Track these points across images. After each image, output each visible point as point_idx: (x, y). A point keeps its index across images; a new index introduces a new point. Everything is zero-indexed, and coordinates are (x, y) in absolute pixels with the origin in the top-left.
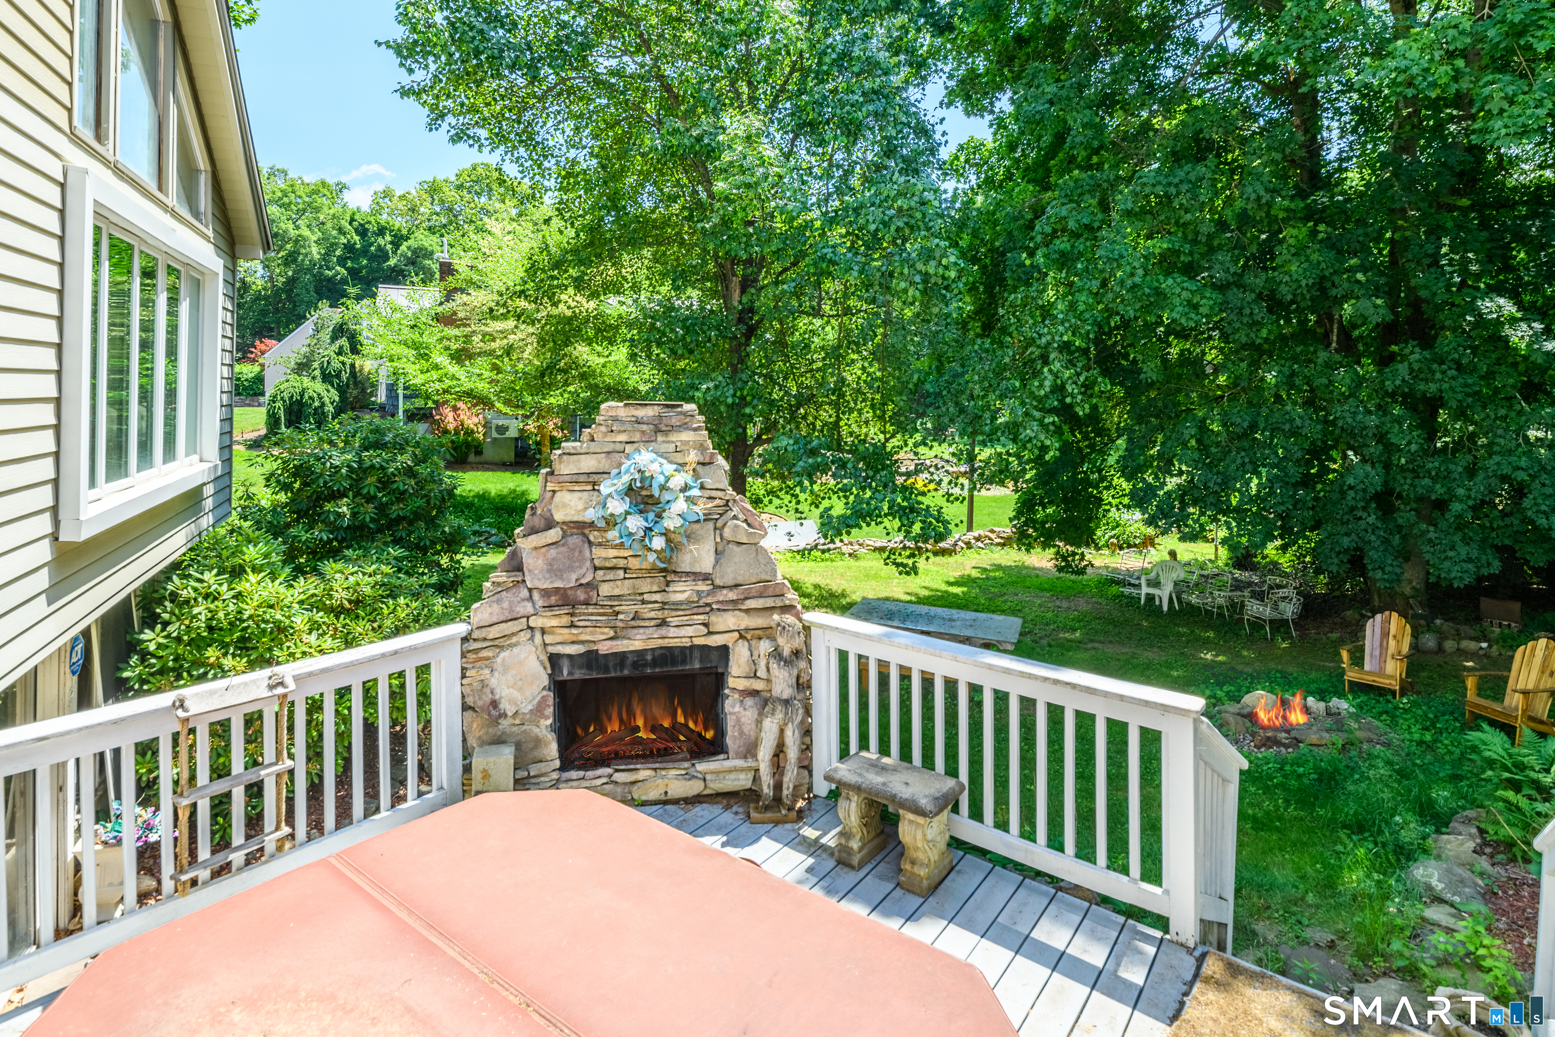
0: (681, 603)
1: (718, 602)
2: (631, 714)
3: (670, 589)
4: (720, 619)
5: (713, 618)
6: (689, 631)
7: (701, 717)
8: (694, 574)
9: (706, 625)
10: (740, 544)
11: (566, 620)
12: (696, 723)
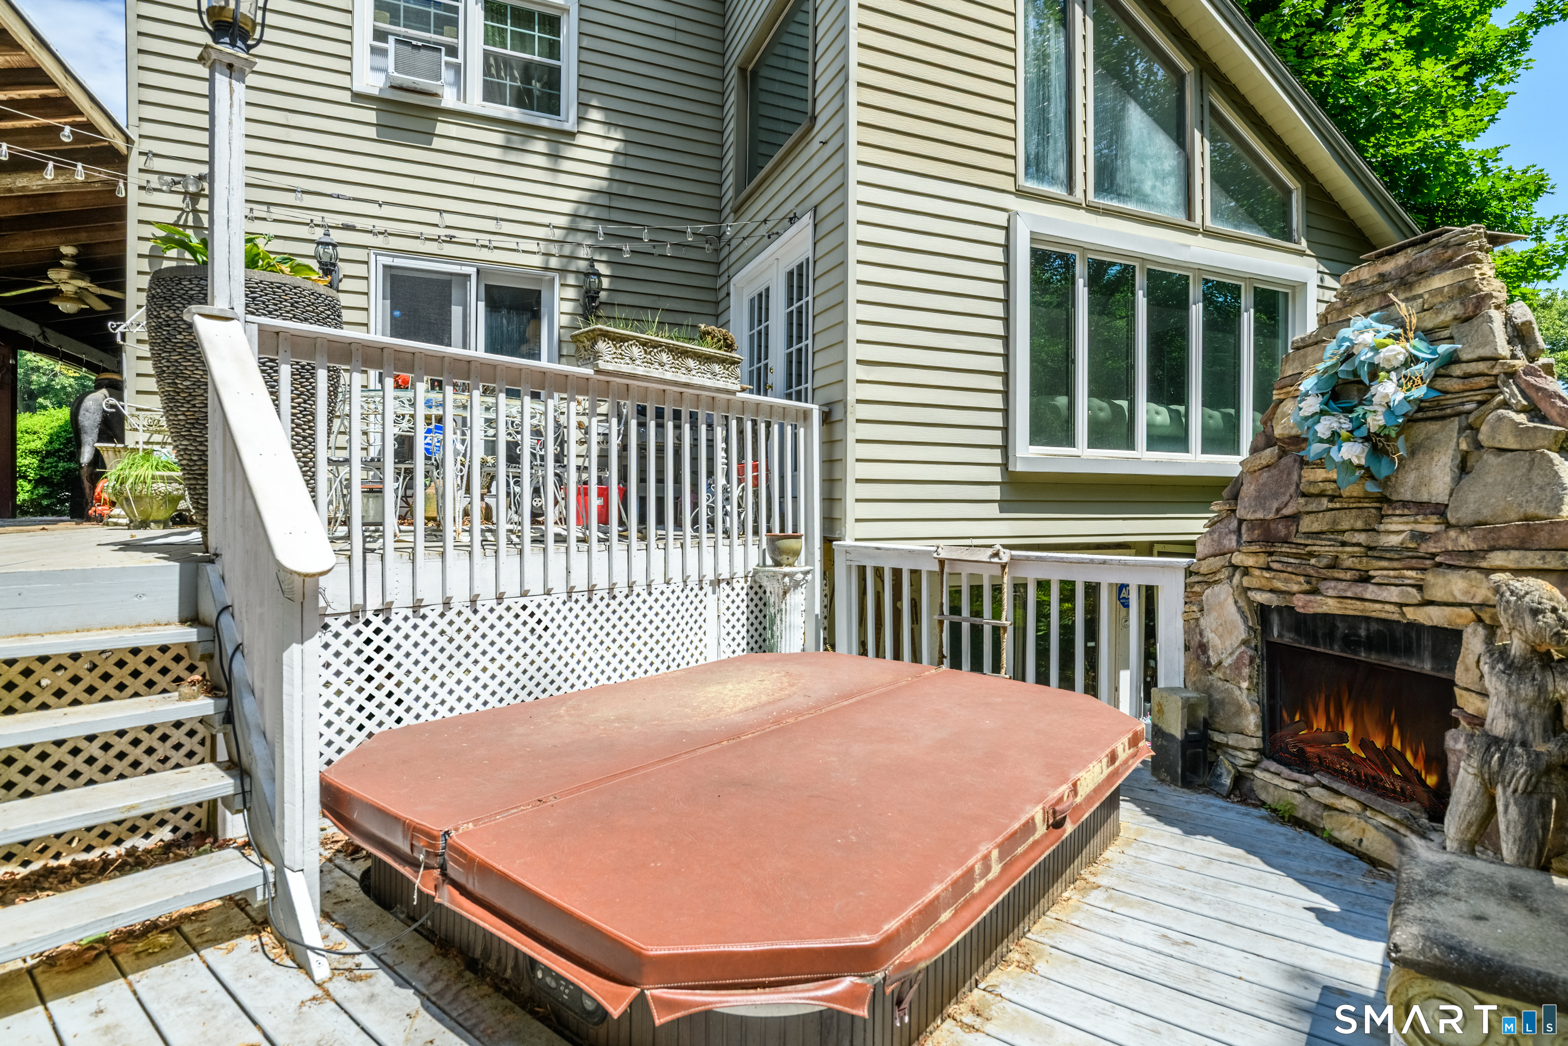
0: (1391, 549)
1: (1447, 552)
2: (1340, 713)
3: (1382, 527)
4: (1440, 581)
5: (1430, 577)
6: (1393, 594)
7: (1422, 749)
8: (1419, 504)
9: (1420, 588)
10: (1502, 451)
11: (1262, 560)
12: (1415, 756)
